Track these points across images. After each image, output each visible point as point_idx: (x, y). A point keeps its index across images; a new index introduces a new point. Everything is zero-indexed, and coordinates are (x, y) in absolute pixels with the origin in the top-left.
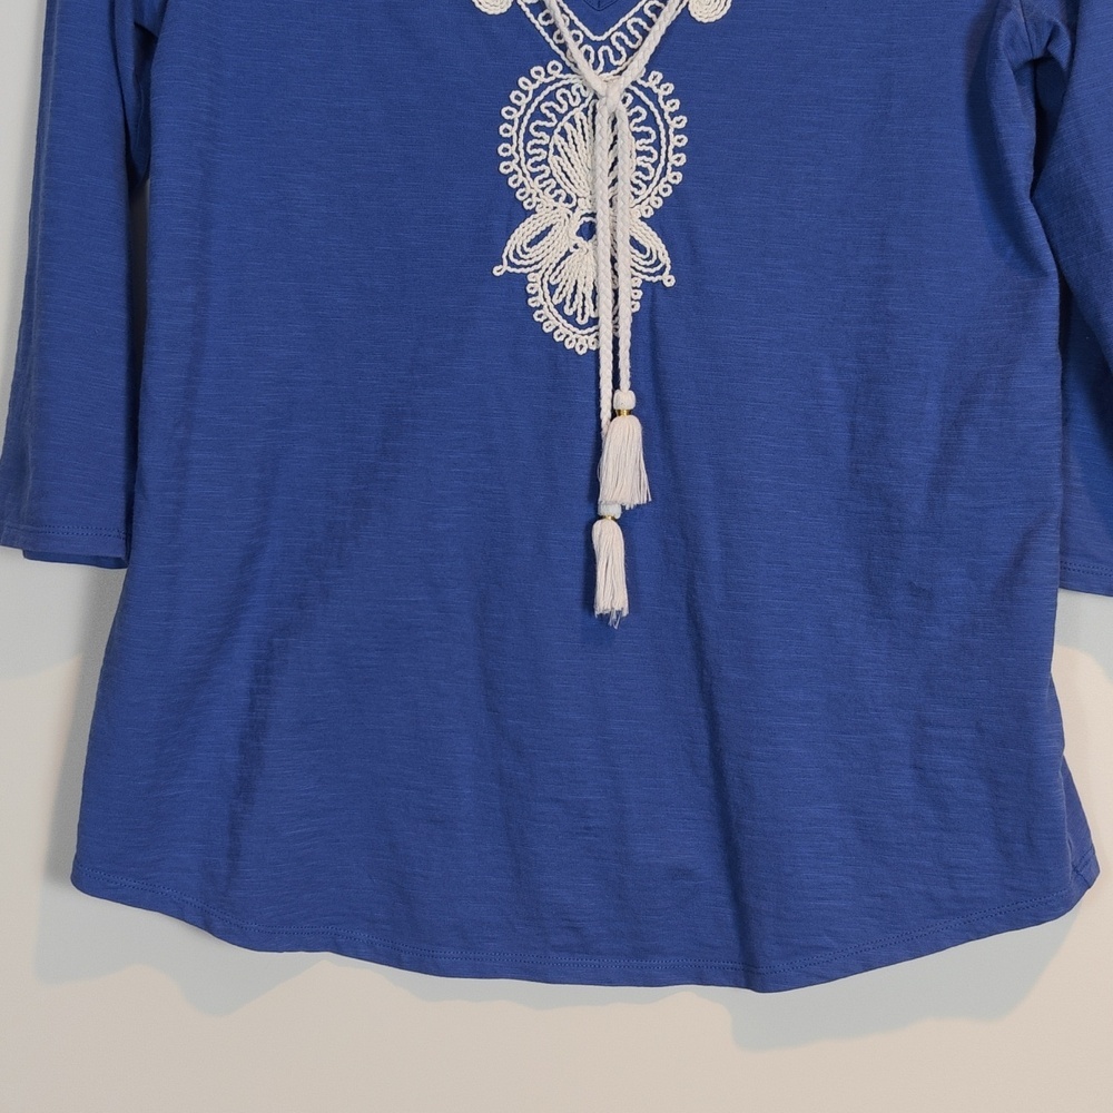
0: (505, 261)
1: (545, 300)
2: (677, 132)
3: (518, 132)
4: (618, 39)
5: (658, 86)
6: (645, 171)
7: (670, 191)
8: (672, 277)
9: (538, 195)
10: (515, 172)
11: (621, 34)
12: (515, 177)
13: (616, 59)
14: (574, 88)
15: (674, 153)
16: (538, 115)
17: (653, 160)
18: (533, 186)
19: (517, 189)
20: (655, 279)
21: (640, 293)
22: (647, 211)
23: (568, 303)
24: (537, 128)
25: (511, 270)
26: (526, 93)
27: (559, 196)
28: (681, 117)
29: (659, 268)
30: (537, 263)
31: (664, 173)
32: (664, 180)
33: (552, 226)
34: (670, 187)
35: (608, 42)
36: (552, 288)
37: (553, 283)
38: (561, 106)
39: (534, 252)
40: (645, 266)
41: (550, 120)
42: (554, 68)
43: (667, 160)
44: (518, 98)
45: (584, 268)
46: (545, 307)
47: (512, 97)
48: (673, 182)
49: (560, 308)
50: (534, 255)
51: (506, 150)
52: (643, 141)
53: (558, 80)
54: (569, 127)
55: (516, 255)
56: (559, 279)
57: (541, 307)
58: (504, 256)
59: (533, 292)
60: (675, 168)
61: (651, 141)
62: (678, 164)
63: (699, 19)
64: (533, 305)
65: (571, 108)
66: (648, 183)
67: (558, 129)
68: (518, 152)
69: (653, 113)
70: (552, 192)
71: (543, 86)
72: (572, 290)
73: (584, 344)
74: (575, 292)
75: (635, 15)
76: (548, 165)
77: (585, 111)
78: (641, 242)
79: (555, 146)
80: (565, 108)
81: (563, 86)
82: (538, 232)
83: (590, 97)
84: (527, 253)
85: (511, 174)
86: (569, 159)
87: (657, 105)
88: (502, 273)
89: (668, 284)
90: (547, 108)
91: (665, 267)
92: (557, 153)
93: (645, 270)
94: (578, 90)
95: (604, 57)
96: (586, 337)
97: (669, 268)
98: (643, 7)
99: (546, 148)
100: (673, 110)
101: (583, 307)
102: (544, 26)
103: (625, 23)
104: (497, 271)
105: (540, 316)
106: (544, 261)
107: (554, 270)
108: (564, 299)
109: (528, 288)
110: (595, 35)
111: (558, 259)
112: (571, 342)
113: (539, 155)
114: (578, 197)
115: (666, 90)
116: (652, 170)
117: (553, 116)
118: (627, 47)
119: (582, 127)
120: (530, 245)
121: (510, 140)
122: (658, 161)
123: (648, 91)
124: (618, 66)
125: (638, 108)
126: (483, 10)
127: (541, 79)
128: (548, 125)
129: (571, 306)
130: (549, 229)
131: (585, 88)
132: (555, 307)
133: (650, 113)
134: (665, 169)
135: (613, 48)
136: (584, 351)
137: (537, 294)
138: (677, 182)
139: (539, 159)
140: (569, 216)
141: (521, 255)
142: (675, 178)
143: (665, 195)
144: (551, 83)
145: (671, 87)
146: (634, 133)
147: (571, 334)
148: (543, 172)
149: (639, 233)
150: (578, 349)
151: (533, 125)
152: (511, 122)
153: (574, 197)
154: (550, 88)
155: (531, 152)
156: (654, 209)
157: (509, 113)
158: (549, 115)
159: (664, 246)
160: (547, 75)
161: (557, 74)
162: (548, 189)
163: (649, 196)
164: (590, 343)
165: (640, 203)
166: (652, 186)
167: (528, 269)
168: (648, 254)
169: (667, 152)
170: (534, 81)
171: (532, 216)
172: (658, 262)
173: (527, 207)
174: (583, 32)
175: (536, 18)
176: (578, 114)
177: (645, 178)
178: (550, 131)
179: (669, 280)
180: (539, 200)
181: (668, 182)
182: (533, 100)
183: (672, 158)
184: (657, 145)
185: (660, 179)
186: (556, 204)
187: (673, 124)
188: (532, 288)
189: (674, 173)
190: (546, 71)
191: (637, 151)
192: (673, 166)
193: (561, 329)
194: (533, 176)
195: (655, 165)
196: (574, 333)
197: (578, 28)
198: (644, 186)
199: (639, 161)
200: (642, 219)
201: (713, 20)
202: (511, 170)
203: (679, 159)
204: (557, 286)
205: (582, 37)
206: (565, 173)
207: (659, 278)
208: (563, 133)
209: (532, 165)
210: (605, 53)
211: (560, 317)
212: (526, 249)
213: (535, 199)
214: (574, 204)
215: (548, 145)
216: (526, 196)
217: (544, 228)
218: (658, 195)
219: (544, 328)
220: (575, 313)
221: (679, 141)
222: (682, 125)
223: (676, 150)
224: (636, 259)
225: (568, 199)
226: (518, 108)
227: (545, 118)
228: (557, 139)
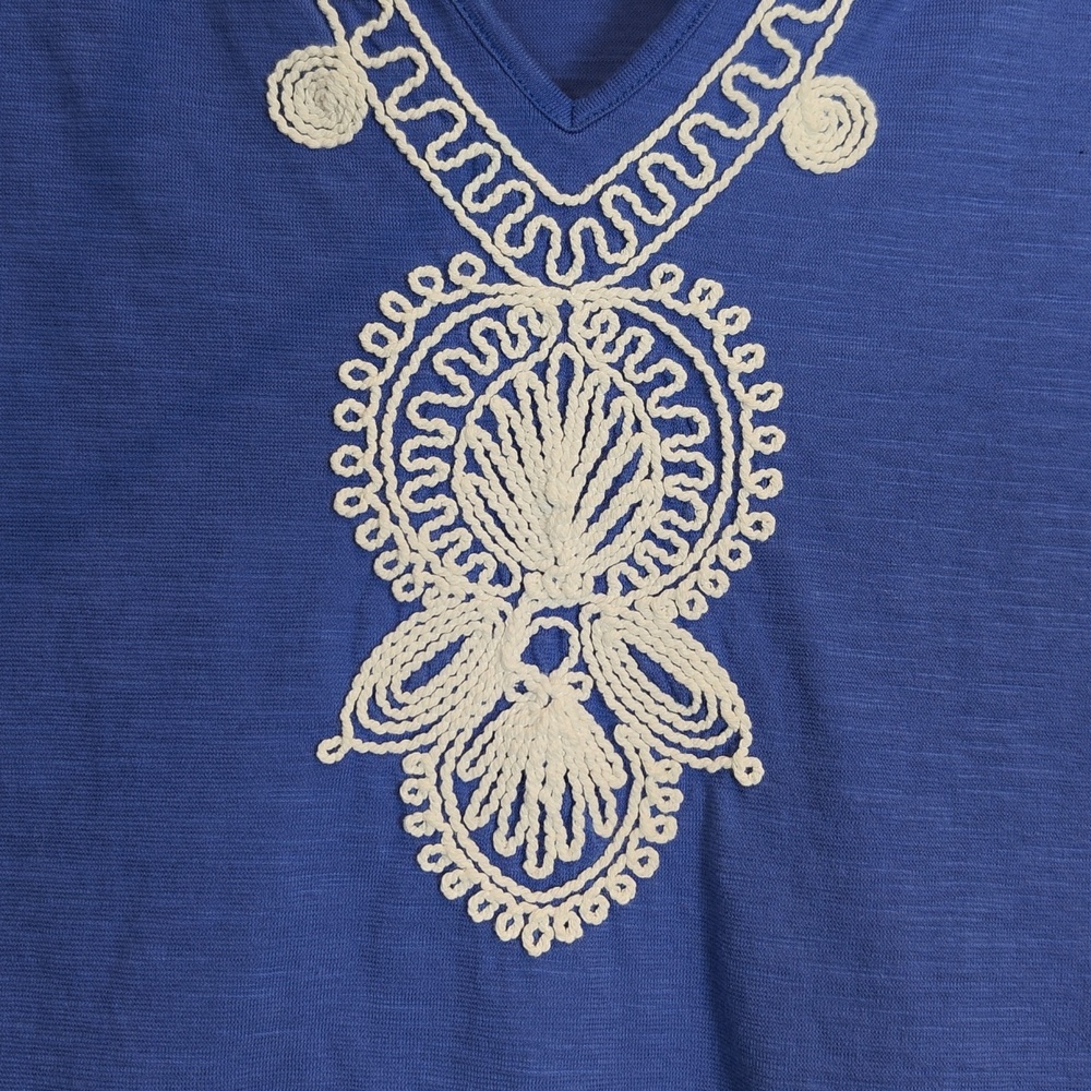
0: (348, 727)
1: (447, 818)
2: (760, 419)
3: (379, 419)
4: (618, 202)
5: (714, 314)
6: (686, 510)
7: (747, 557)
8: (757, 763)
9: (428, 568)
10: (372, 513)
11: (624, 191)
12: (371, 523)
13: (612, 251)
14: (512, 318)
15: (755, 468)
16: (427, 378)
17: (703, 485)
18: (418, 545)
19: (377, 553)
20: (713, 766)
21: (678, 797)
22: (691, 603)
23: (504, 826)
24: (426, 410)
25: (363, 747)
26: (399, 328)
27: (480, 568)
28: (768, 385)
29: (722, 739)
30: (426, 729)
31: (731, 515)
32: (731, 530)
33: (462, 639)
34: (745, 548)
35: (594, 208)
36: (464, 791)
37: (466, 777)
38: (482, 357)
39: (421, 704)
40: (689, 733)
41: (457, 391)
42: (467, 269)
43: (737, 484)
44: (380, 340)
45: (542, 742)
46: (447, 837)
47: (366, 337)
48: (754, 535)
49: (483, 838)
50: (420, 708)
51: (350, 461)
52: (678, 439)
53: (475, 298)
54: (501, 408)
55: (375, 712)
56: (479, 770)
57: (436, 837)
58: (345, 715)
59: (417, 800)
60: (756, 504)
61: (699, 438)
62: (764, 494)
63: (805, 165)
64: (417, 832)
65: (506, 363)
66: (692, 538)
67: (477, 413)
68: (379, 466)
69: (701, 375)
70: (462, 559)
71: (441, 312)
72: (513, 795)
73: (545, 928)
74: (520, 801)
75: (660, 146)
76: (453, 496)
77: (541, 369)
78: (680, 678)
79: (469, 453)
80: (493, 362)
81: (489, 312)
82: (429, 655)
83: (552, 339)
84: (401, 706)
85: (361, 518)
86: (502, 481)
87: (713, 358)
88: (339, 756)
89: (746, 781)
90: (449, 363)
91: (737, 737)
92: (473, 466)
93: (688, 743)
94: (523, 321)
95: (585, 245)
96: (549, 910)
97: (747, 740)
98: (678, 127)
99: (448, 455)
100: (749, 367)
101: (542, 836)
102: (440, 173)
103: (635, 165)
104: (328, 752)
105: (433, 859)
106: (444, 724)
107: (469, 745)
108: (495, 817)
109: (404, 793)
110: (562, 190)
111: (478, 720)
112: (511, 922)
113: (429, 472)
114: (524, 571)
115: (731, 321)
116: (701, 507)
117: (463, 381)
118: (638, 221)
119: (534, 406)
120: (409, 686)
121: (360, 439)
122: (717, 486)
123: (690, 325)
124: (616, 266)
125: (667, 364)
126: (298, 139)
127: (436, 296)
128: (453, 402)
129: (511, 833)
130: (454, 648)
131: (540, 317)
132: (473, 835)
133: (697, 378)
134: (733, 505)
135: (607, 224)
136: (544, 946)
137: (426, 805)
138: (763, 536)
139: (431, 481)
140: (503, 615)
141: (388, 711)
142: (758, 526)
143: (734, 566)
144: (458, 306)
145: (744, 317)
146: (658, 423)
147: (511, 903)
148: (441, 512)
149: (675, 656)
150: (528, 942)
151: (416, 402)
152: (363, 396)
153: (515, 570)
154: (455, 318)
155: (410, 467)
156: (710, 599)
157: (358, 374)
158: (455, 378)
159: (734, 687)
160: (450, 286)
161: (472, 284)
162: (454, 553)
163: (696, 567)
164: (559, 923)
165: (675, 585)
166: (702, 544)
167: (405, 745)
168: (696, 707)
169: (737, 466)
170: (417, 300)
171: (415, 617)
172: (720, 726)
173: (401, 596)
174: (534, 186)
175: (422, 154)
176: (523, 376)
177: (686, 526)
178: (457, 417)
179: (748, 769)
180: (430, 578)
181: (740, 536)
182: (415, 345)
183: (750, 480)
184: (713, 449)
185: (722, 528)
186: (471, 588)
187: (750, 401)
188: (414, 791)
189: (756, 516)
190: (446, 277)
191: (664, 461)
192: (753, 499)
193: (488, 892)
194: (417, 520)
195: (709, 495)
196: (519, 899)
197: (521, 176)
198: (683, 544)
199: (672, 485)
200: (681, 622)
201: (836, 168)
202: (362, 508)
203: (765, 482)
204: (476, 784)
205: (531, 196)
206: (494, 514)
207: (723, 762)
208: (488, 421)
209: (414, 496)
210: (588, 235)
211: (483, 860)
212: (400, 697)
213: (420, 577)
214: (515, 587)
215: (451, 448)
216: (400, 569)
217: (443, 645)
218: (717, 565)
219: (445, 888)
220: (522, 850)
221: (766, 440)
222: (772, 404)
223: (759, 461)
224: (667, 717)
225: (502, 576)
226: (380, 364)
227: (444, 386)
228: (473, 434)
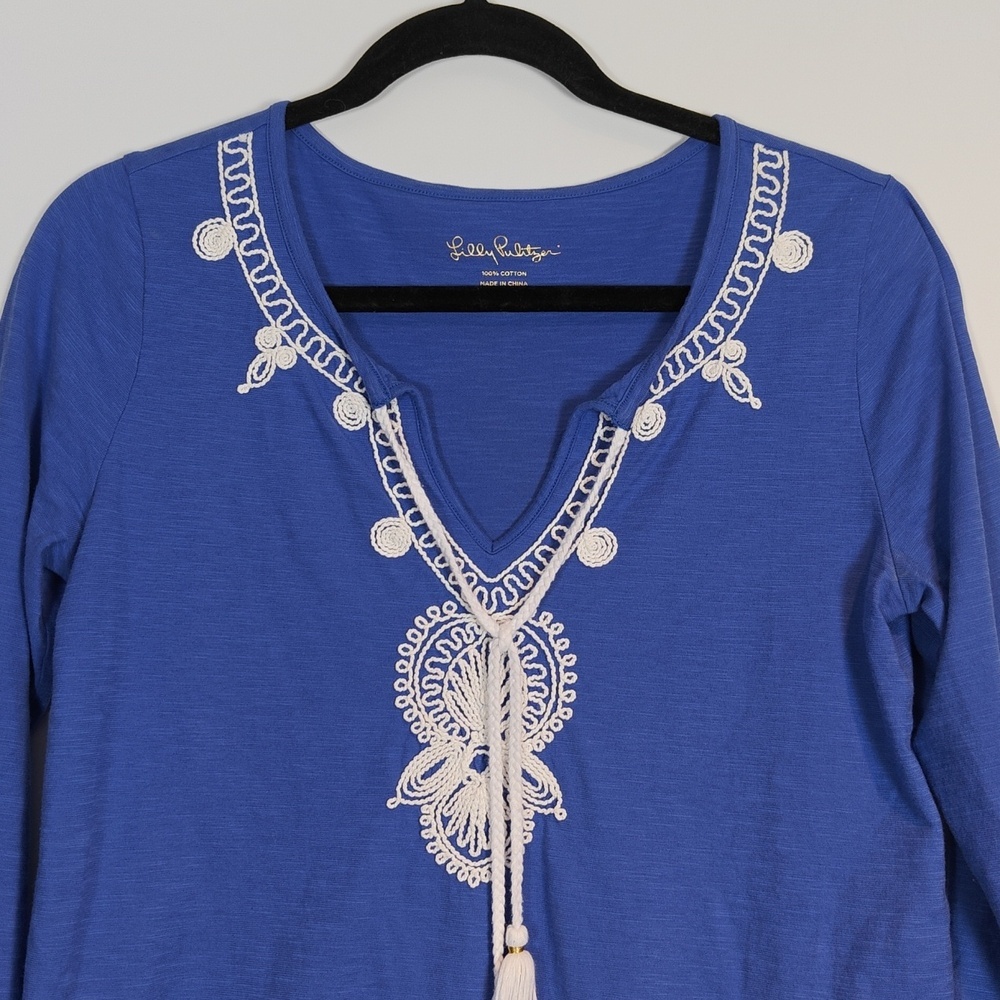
0: (399, 794)
1: (438, 832)
2: (567, 669)
3: (414, 668)
4: (510, 581)
5: (549, 626)
6: (537, 707)
7: (561, 726)
8: (564, 811)
9: (432, 729)
10: (410, 706)
11: (513, 577)
12: (409, 711)
13: (508, 600)
14: (468, 627)
15: (565, 690)
16: (433, 652)
17: (544, 696)
18: (428, 720)
19: (412, 722)
20: (547, 812)
21: (532, 825)
22: (538, 745)
23: (461, 835)
24: (432, 665)
25: (405, 802)
26: (422, 631)
27: (453, 729)
28: (571, 656)
29: (550, 801)
30: (430, 795)
31: (555, 709)
32: (555, 715)
33: (446, 758)
34: (560, 722)
35: (501, 583)
36: (445, 820)
37: (446, 815)
38: (455, 643)
39: (428, 785)
40: (537, 798)
41: (445, 657)
42: (450, 608)
43: (557, 696)
44: (415, 636)
45: (477, 801)
46: (438, 839)
47: (409, 635)
48: (564, 717)
49: (453, 840)
50: (428, 787)
51: (401, 685)
52: (534, 677)
53: (453, 619)
54: (463, 664)
55: (410, 788)
56: (452, 811)
57: (434, 839)
58: (398, 789)
59: (426, 824)
60: (565, 705)
61: (543, 677)
62: (568, 701)
63: (587, 564)
64: (426, 837)
65: (465, 645)
66: (539, 718)
67: (453, 666)
68: (414, 687)
69: (544, 651)
70: (446, 726)
71: (439, 625)
72: (465, 822)
73: (477, 876)
74: (468, 825)
75: (527, 559)
76: (443, 700)
77: (479, 648)
78: (533, 776)
79: (450, 682)
80: (460, 645)
81: (458, 625)
82: (432, 765)
83: (484, 636)
84: (420, 786)
85: (406, 709)
86: (463, 693)
87: (548, 644)
88: (395, 805)
89: (559, 818)
90: (442, 645)
91: (556, 800)
92: (451, 688)
93: (537, 802)
94: (472, 629)
95: (497, 598)
96: (479, 869)
97: (560, 801)
98: (534, 552)
99: (441, 683)
100: (563, 648)
101: (476, 839)
102: (439, 569)
103: (517, 566)
104: (392, 804)
105: (432, 848)
106: (438, 793)
107: (447, 802)
108: (457, 831)
109: (421, 821)
110: (488, 577)
111: (452, 792)
112: (463, 874)
113: (433, 690)
114: (471, 731)
115: (556, 629)
116: (543, 705)
117: (447, 653)
118: (518, 588)
119: (476, 663)
120: (424, 777)
121: (406, 676)
122: (549, 696)
123: (539, 631)
124: (510, 606)
125: (530, 646)
126: (382, 553)
127: (437, 618)
128: (443, 661)
129: (464, 838)
130: (442, 762)
131: (479, 627)
132: (449, 839)
133: (541, 652)
134: (556, 705)
135: (506, 589)
136: (477, 884)
137: (430, 826)
138: (567, 718)
139: (434, 694)
140: (462, 749)
141: (415, 787)
142: (565, 713)
143: (556, 730)
144: (446, 622)
145: (561, 627)
146: (526, 670)
147: (464, 866)
148: (438, 706)
149: (531, 766)
150: (470, 882)
151: (428, 661)
152: (407, 659)
153: (467, 730)
154: (445, 627)
155: (426, 688)
156: (546, 743)
157: (406, 650)
158: (444, 652)
159: (555, 780)
160: (443, 615)
161: (451, 614)
162: (442, 723)
163: (541, 730)
164: (483, 875)
165: (532, 737)
166: (543, 721)
167: (422, 801)
168: (540, 787)
169: (557, 689)
170: (430, 620)
171: (426, 749)
172: (549, 795)
173: (421, 741)
174: (477, 574)
175: (433, 561)
176: (472, 651)
177: (537, 713)
178: (445, 667)
179: (560, 813)
180: (433, 734)
181: (558, 717)
182: (428, 638)
183: (563, 695)
184: (548, 681)
185: (551, 714)
186: (450, 737)
187: (563, 662)
188: (425, 820)
189: (565, 709)
190: (441, 610)
191: (529, 687)
192: (563, 702)
193: (455, 862)
194: (428, 710)
195: (546, 700)
196: (467, 865)
197: (472, 571)
198: (535, 720)
199: (531, 696)
200: (534, 752)
201: (600, 565)
202: (406, 704)
203: (569, 696)
204: (450, 818)
205: (476, 578)
206: (459, 707)
207: (550, 810)
208: (457, 669)
209: (427, 699)
210: (498, 594)
211: (453, 849)
212: (420, 782)
213: (429, 733)
214: (467, 737)
215: (442, 680)
216: (421, 729)
217: (438, 761)
218: (549, 729)
219: (437, 860)
220: (468, 845)
221: (569, 678)
222: (572, 663)
223: (567, 687)
224: (528, 792)
225: (462, 733)
226: (415, 646)
227: (440, 655)
228: (452, 675)
